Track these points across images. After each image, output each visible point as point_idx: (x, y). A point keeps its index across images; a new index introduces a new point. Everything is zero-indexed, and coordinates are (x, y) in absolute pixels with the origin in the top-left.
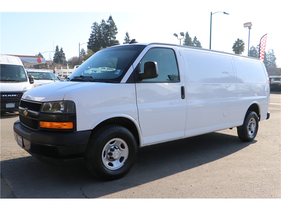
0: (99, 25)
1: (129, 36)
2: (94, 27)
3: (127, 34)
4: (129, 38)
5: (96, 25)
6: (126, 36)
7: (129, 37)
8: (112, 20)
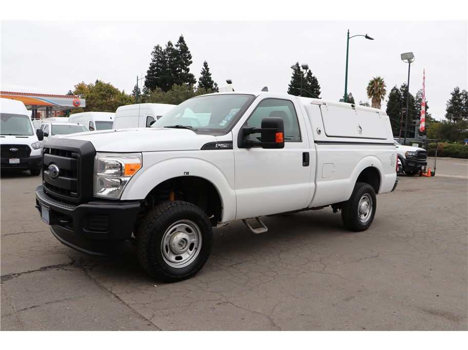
0: (163, 51)
1: (208, 67)
2: (156, 52)
3: (205, 65)
4: (208, 71)
5: (158, 50)
6: (204, 68)
7: (209, 69)
8: (184, 43)
